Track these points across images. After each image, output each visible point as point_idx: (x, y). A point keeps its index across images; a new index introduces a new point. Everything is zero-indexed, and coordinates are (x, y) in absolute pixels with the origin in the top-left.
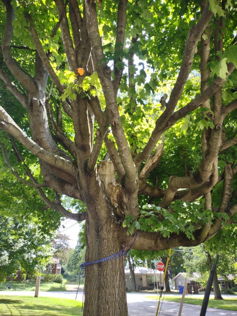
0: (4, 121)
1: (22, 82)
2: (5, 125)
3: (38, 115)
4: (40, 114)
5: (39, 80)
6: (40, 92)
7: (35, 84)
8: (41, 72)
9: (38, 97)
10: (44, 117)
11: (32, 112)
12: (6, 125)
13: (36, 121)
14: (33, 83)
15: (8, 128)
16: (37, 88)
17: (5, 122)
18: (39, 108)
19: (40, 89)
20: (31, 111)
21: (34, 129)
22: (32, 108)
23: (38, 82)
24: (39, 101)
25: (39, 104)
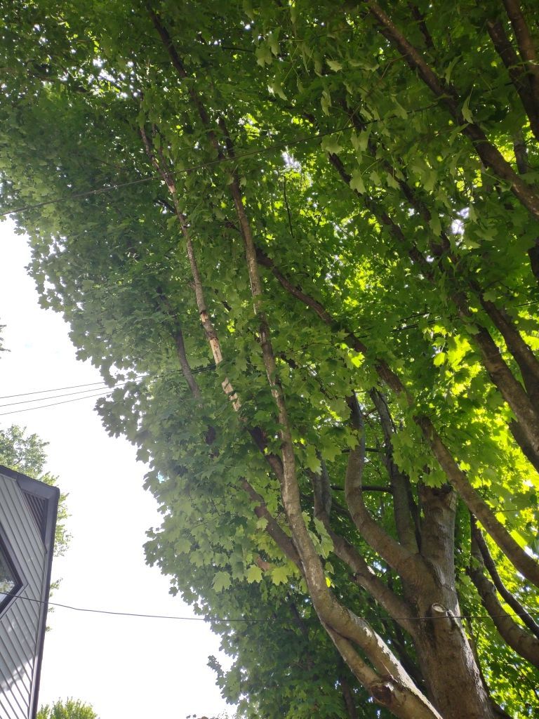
0: (390, 680)
1: (396, 565)
2: (394, 695)
3: (453, 657)
4: (456, 654)
5: (436, 557)
6: (444, 590)
7: (430, 568)
8: (438, 538)
9: (443, 602)
10: (469, 664)
11: (434, 646)
12: (397, 694)
13: (450, 678)
14: (423, 567)
15: (403, 703)
16: (436, 579)
17: (394, 683)
18: (451, 635)
19: (443, 581)
20: (432, 646)
21: (449, 702)
22: (434, 637)
23: (434, 563)
24: (449, 614)
25: (449, 623)
